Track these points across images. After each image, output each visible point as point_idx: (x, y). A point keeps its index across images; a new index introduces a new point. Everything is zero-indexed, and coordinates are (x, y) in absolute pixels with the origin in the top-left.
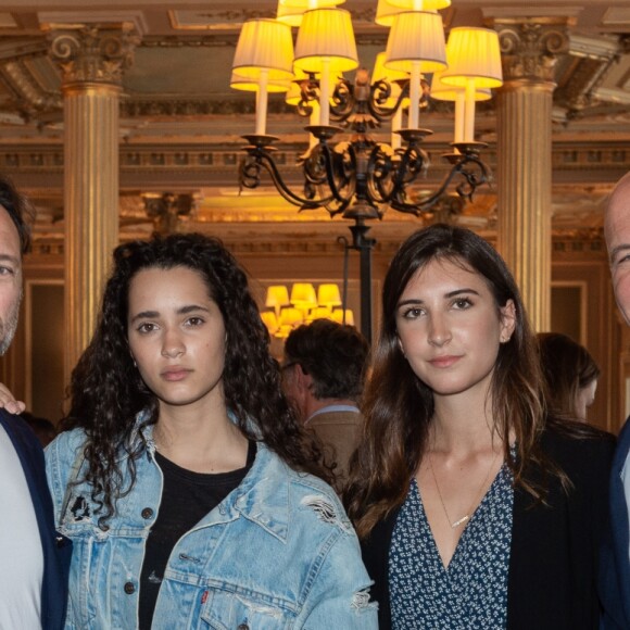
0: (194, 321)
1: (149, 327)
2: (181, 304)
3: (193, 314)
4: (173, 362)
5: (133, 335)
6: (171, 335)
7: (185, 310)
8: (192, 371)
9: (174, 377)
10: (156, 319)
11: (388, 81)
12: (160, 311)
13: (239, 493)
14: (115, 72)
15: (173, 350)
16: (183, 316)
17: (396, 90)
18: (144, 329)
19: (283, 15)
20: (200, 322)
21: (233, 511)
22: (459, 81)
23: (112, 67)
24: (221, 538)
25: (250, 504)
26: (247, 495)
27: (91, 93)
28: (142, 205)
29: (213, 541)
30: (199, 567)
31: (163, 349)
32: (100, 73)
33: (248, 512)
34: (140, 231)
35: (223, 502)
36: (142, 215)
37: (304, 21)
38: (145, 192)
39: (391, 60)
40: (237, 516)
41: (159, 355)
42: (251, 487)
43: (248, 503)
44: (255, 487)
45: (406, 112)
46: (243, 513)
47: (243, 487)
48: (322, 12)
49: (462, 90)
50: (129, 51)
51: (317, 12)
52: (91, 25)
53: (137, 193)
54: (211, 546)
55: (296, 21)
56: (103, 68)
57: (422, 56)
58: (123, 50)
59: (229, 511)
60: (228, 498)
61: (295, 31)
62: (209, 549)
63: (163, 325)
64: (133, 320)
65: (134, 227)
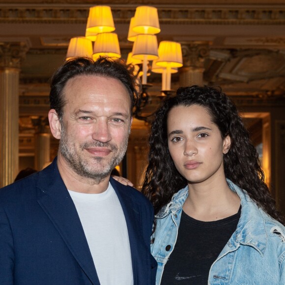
0: (203, 135)
1: (178, 139)
2: (194, 126)
3: (202, 131)
4: (190, 158)
5: (170, 144)
6: (189, 143)
7: (197, 129)
8: (202, 163)
9: (191, 167)
10: (181, 135)
11: (134, 64)
12: (183, 130)
13: (237, 233)
14: (17, 63)
15: (190, 152)
16: (196, 133)
17: (137, 68)
18: (175, 140)
19: (88, 36)
20: (206, 135)
21: (236, 243)
22: (164, 64)
23: (16, 61)
24: (234, 262)
25: (244, 237)
26: (241, 232)
27: (7, 72)
28: (30, 122)
29: (230, 265)
30: (226, 282)
31: (185, 152)
32: (11, 63)
33: (244, 241)
34: (30, 133)
35: (230, 241)
36: (30, 126)
37: (97, 38)
38: (32, 116)
39: (134, 55)
40: (239, 245)
41: (182, 155)
42: (242, 228)
43: (243, 237)
44: (245, 227)
45: (141, 77)
46: (241, 243)
47: (238, 229)
48: (105, 34)
49: (165, 68)
50: (23, 54)
51: (102, 34)
52: (7, 43)
53: (28, 116)
54: (230, 268)
55: (94, 39)
56: (12, 61)
57: (148, 53)
58: (21, 54)
59: (234, 244)
60: (232, 238)
61: (93, 43)
62: (229, 270)
63: (185, 138)
64: (169, 135)
65: (27, 131)
